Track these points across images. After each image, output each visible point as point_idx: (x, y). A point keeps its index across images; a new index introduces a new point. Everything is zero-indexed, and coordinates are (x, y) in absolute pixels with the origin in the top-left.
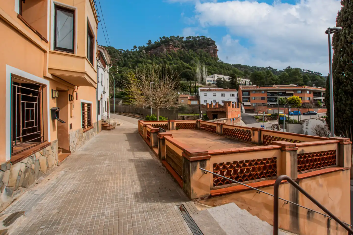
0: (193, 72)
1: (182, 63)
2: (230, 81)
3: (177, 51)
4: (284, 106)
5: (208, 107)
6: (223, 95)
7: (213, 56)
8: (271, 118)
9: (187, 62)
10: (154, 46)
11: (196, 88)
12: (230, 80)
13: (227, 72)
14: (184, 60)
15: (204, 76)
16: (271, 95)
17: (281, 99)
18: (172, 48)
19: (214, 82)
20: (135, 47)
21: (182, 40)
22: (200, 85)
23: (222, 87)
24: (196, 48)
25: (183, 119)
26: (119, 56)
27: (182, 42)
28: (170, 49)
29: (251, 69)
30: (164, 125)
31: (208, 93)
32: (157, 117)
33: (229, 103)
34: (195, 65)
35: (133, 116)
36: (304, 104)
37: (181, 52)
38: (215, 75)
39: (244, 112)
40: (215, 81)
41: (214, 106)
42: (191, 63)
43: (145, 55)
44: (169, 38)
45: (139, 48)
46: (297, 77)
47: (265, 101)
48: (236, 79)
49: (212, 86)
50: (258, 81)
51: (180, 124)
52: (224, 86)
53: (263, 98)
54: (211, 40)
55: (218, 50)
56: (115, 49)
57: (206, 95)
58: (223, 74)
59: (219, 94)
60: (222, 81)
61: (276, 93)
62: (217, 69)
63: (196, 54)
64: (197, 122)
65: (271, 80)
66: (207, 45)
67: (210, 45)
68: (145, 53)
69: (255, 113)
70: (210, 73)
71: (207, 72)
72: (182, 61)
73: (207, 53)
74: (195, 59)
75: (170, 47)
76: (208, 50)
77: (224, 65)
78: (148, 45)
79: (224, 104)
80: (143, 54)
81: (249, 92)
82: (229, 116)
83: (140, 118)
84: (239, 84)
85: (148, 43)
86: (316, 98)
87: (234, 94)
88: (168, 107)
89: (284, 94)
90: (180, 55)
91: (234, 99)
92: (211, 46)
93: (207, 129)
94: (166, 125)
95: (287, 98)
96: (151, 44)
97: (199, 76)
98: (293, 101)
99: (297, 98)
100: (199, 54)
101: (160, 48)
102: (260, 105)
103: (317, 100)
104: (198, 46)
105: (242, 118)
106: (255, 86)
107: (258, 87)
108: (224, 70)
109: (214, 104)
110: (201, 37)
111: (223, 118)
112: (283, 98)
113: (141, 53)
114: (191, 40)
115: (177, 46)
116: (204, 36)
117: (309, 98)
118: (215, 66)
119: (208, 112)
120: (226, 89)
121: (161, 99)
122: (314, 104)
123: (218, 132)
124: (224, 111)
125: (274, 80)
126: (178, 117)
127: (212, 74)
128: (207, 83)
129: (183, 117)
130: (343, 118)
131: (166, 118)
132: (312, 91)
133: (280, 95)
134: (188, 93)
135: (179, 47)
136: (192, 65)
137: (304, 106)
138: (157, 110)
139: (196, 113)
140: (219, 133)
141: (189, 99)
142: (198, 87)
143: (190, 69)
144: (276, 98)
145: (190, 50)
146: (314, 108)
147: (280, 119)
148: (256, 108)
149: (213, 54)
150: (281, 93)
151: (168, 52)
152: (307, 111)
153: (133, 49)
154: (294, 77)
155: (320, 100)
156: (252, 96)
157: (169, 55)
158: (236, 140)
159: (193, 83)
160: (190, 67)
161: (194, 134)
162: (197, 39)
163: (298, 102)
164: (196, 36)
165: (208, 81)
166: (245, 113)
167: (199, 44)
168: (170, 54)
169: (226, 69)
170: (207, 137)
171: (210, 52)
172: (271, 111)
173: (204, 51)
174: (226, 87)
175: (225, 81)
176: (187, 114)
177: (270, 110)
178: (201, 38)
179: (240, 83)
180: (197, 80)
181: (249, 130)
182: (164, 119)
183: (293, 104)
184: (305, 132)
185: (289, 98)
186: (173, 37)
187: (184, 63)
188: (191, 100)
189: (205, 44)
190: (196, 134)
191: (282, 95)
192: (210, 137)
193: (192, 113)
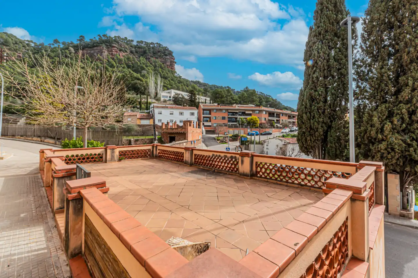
0: (145, 85)
1: (130, 72)
2: (189, 99)
3: (124, 56)
4: (244, 127)
5: (164, 127)
6: (181, 113)
7: (169, 69)
8: (232, 138)
9: (137, 71)
10: (89, 44)
11: (148, 104)
12: (189, 97)
13: (186, 88)
14: (134, 69)
15: (159, 91)
16: (231, 115)
17: (241, 119)
18: (116, 52)
19: (170, 99)
20: (56, 41)
21: (131, 44)
22: (154, 101)
23: (181, 105)
24: (149, 57)
25: (130, 143)
26: (24, 50)
27: (131, 46)
28: (114, 53)
29: (211, 88)
30: (95, 154)
31: (163, 111)
32: (83, 141)
33: (190, 122)
34: (147, 76)
35: (42, 141)
36: (261, 124)
37: (128, 59)
38: (172, 90)
39: (204, 133)
40: (172, 97)
41: (171, 126)
42: (143, 74)
43: (73, 54)
44: (112, 38)
45: (63, 43)
46: (254, 97)
47: (226, 122)
48: (196, 96)
49: (168, 102)
50: (218, 100)
51: (126, 151)
52: (182, 103)
53: (224, 118)
54: (168, 50)
55: (176, 63)
56: (17, 38)
57: (161, 113)
58: (181, 90)
59: (176, 112)
60: (180, 97)
61: (236, 113)
62: (174, 84)
63: (149, 64)
64: (153, 147)
65: (231, 99)
66: (163, 55)
67: (166, 55)
68: (74, 52)
69: (216, 134)
70: (165, 87)
71: (163, 86)
72: (130, 70)
73: (163, 64)
74: (147, 69)
75: (114, 50)
76: (164, 60)
77: (182, 80)
78: (78, 42)
79: (184, 124)
80: (70, 54)
81: (210, 110)
82: (190, 138)
83: (55, 144)
84: (199, 103)
85: (79, 39)
86: (270, 118)
87: (194, 113)
88: (105, 126)
89: (244, 114)
90: (127, 62)
91: (194, 119)
92: (168, 57)
93: (169, 157)
94: (99, 154)
95: (246, 118)
96: (83, 40)
97: (152, 90)
98: (252, 121)
99: (255, 119)
100: (153, 64)
101: (99, 48)
102: (221, 126)
103: (271, 120)
104: (152, 54)
105: (203, 140)
106: (216, 104)
107: (219, 106)
108: (182, 85)
109: (171, 124)
110: (156, 43)
111: (181, 140)
112: (243, 118)
113: (67, 51)
114: (143, 45)
115: (124, 50)
116: (160, 44)
117: (265, 118)
118: (172, 80)
119: (163, 134)
120: (185, 107)
121: (93, 112)
122: (269, 124)
123: (186, 160)
124: (184, 132)
125: (233, 100)
126: (122, 141)
127: (168, 89)
128: (162, 99)
129: (130, 141)
130: (315, 136)
131: (101, 142)
132: (268, 111)
133: (240, 115)
134: (137, 110)
135: (126, 51)
136: (143, 76)
137: (261, 126)
138: (84, 129)
139: (148, 136)
140: (188, 162)
141: (139, 117)
142: (150, 104)
143: (141, 80)
144: (236, 118)
145: (141, 58)
146: (269, 128)
147: (241, 140)
148: (217, 129)
149: (170, 66)
150: (241, 113)
151: (111, 56)
152: (264, 131)
153: (53, 44)
154: (252, 97)
155: (274, 120)
156: (212, 116)
157: (111, 60)
158: (214, 171)
159: (144, 98)
160: (140, 77)
161: (150, 165)
162: (151, 46)
163: (256, 122)
164: (150, 42)
165: (163, 96)
166: (206, 134)
167: (153, 52)
168: (113, 59)
169: (185, 85)
170: (171, 169)
171: (166, 63)
172: (232, 132)
173: (159, 61)
174: (185, 105)
175: (183, 97)
176: (135, 137)
177: (231, 130)
178: (156, 45)
179: (200, 101)
180: (149, 95)
181: (234, 155)
182: (97, 144)
183: (252, 124)
184: (266, 152)
185: (249, 118)
186: (118, 38)
187: (132, 72)
188: (141, 119)
189: (161, 54)
190: (153, 166)
191: (242, 115)
192: (176, 169)
193: (142, 135)
